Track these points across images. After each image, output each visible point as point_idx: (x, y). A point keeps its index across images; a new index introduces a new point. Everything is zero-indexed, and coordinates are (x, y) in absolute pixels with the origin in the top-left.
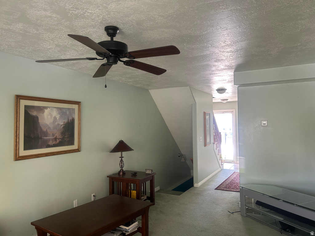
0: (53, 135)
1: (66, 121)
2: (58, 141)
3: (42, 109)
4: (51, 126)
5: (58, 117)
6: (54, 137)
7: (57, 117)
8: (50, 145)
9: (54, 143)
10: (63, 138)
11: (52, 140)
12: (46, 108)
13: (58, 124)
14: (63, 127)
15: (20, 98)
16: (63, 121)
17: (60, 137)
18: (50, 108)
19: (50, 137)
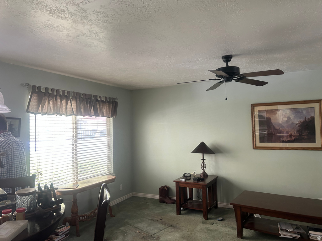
0: (287, 132)
1: (302, 120)
2: (293, 138)
3: (274, 112)
4: (285, 125)
5: (292, 117)
6: (288, 134)
7: (290, 117)
8: (285, 141)
9: (289, 139)
10: (300, 136)
11: (287, 137)
12: (277, 110)
13: (293, 123)
14: (299, 125)
15: (255, 105)
16: (299, 120)
17: (296, 134)
18: (282, 110)
19: (284, 134)
